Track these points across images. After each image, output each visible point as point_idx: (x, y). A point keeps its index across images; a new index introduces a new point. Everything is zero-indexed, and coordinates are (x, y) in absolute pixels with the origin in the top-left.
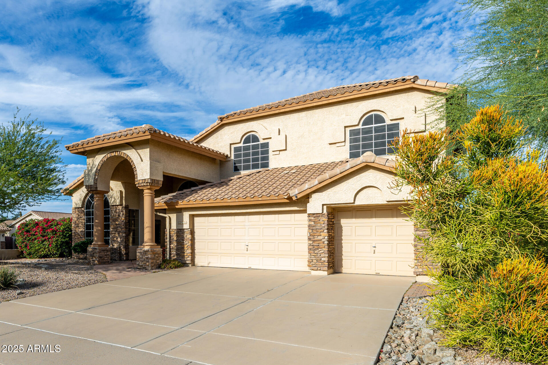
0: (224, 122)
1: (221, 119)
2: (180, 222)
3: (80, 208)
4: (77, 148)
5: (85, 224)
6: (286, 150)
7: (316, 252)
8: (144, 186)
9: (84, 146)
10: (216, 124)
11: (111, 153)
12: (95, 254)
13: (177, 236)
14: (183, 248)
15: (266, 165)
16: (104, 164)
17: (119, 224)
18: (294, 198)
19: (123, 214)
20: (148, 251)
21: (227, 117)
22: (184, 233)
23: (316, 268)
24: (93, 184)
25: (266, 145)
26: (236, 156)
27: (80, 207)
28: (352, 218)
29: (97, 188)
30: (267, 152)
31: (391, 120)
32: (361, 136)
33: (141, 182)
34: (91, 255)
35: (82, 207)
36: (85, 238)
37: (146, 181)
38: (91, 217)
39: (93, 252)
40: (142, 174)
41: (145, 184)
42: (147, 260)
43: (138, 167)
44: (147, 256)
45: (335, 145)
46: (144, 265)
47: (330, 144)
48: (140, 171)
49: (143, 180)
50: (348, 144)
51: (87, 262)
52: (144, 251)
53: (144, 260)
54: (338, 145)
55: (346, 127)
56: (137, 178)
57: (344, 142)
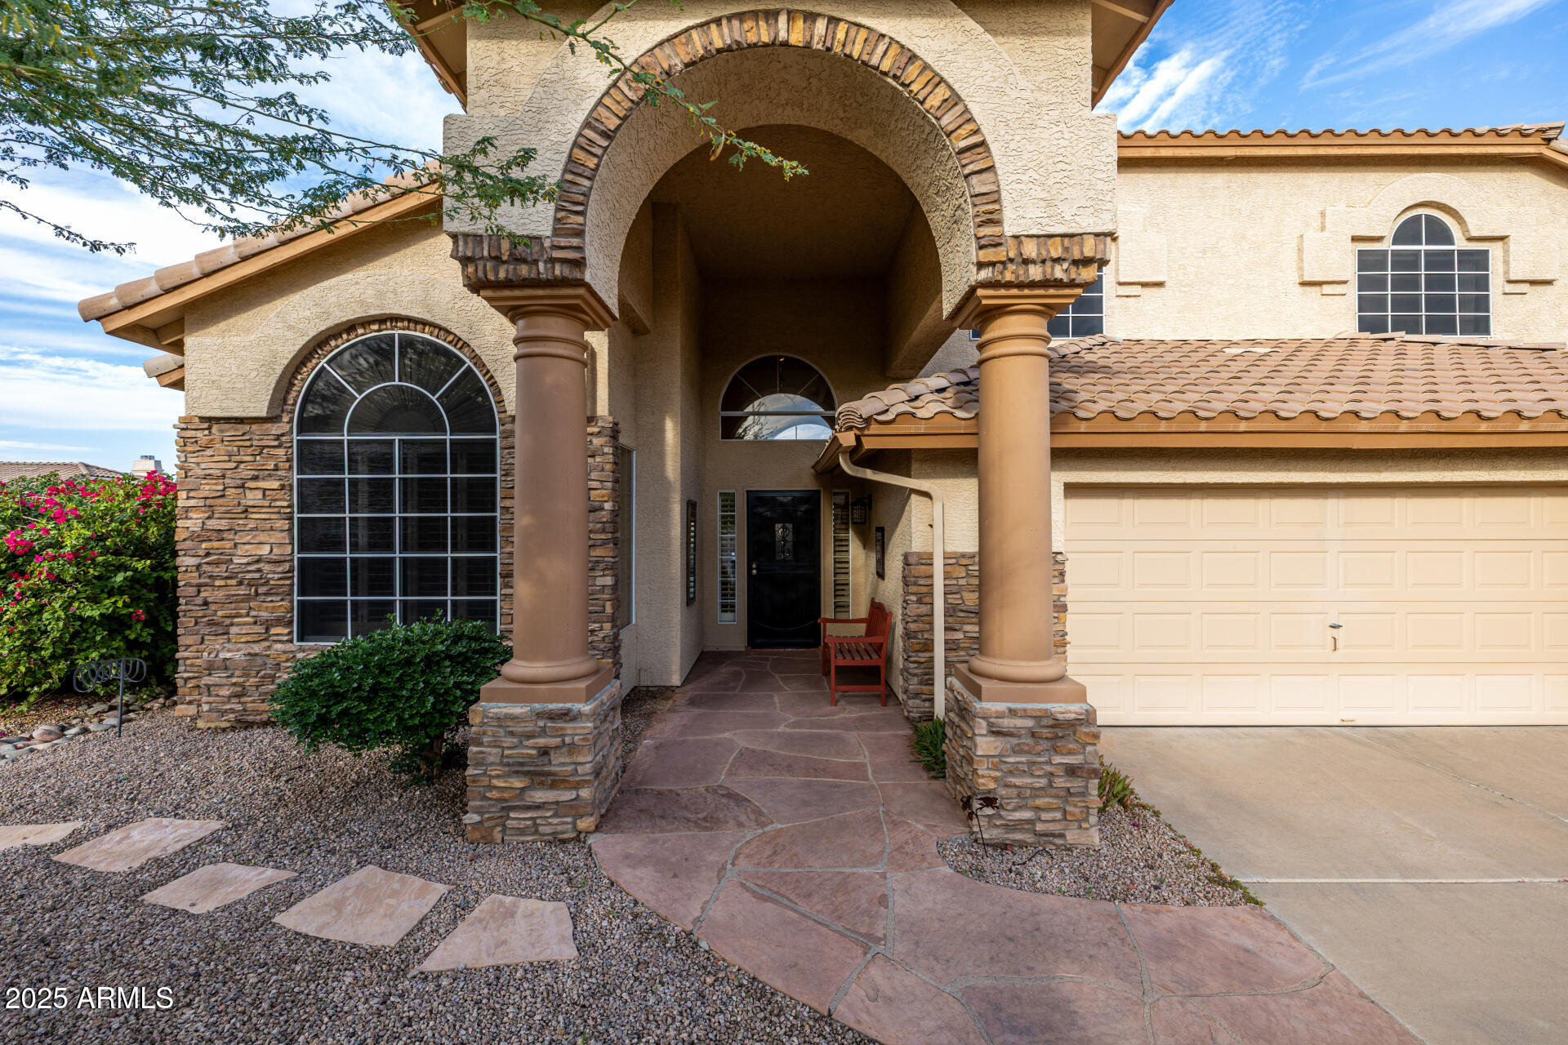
3: (250, 421)
5: (290, 517)
15: (1090, 327)
27: (259, 412)
29: (579, 264)
31: (1471, 239)
32: (1390, 272)
33: (1030, 249)
34: (521, 764)
35: (271, 419)
36: (296, 598)
37: (1081, 246)
38: (347, 476)
39: (542, 741)
40: (1044, 195)
41: (1059, 273)
42: (1076, 784)
43: (1013, 145)
44: (1070, 753)
45: (1317, 289)
46: (1045, 816)
47: (1304, 284)
48: (1025, 178)
49: (1050, 242)
50: (1352, 292)
51: (476, 818)
52: (1045, 722)
53: (1043, 782)
54: (1327, 289)
55: (1355, 239)
56: (998, 222)
57: (1345, 282)
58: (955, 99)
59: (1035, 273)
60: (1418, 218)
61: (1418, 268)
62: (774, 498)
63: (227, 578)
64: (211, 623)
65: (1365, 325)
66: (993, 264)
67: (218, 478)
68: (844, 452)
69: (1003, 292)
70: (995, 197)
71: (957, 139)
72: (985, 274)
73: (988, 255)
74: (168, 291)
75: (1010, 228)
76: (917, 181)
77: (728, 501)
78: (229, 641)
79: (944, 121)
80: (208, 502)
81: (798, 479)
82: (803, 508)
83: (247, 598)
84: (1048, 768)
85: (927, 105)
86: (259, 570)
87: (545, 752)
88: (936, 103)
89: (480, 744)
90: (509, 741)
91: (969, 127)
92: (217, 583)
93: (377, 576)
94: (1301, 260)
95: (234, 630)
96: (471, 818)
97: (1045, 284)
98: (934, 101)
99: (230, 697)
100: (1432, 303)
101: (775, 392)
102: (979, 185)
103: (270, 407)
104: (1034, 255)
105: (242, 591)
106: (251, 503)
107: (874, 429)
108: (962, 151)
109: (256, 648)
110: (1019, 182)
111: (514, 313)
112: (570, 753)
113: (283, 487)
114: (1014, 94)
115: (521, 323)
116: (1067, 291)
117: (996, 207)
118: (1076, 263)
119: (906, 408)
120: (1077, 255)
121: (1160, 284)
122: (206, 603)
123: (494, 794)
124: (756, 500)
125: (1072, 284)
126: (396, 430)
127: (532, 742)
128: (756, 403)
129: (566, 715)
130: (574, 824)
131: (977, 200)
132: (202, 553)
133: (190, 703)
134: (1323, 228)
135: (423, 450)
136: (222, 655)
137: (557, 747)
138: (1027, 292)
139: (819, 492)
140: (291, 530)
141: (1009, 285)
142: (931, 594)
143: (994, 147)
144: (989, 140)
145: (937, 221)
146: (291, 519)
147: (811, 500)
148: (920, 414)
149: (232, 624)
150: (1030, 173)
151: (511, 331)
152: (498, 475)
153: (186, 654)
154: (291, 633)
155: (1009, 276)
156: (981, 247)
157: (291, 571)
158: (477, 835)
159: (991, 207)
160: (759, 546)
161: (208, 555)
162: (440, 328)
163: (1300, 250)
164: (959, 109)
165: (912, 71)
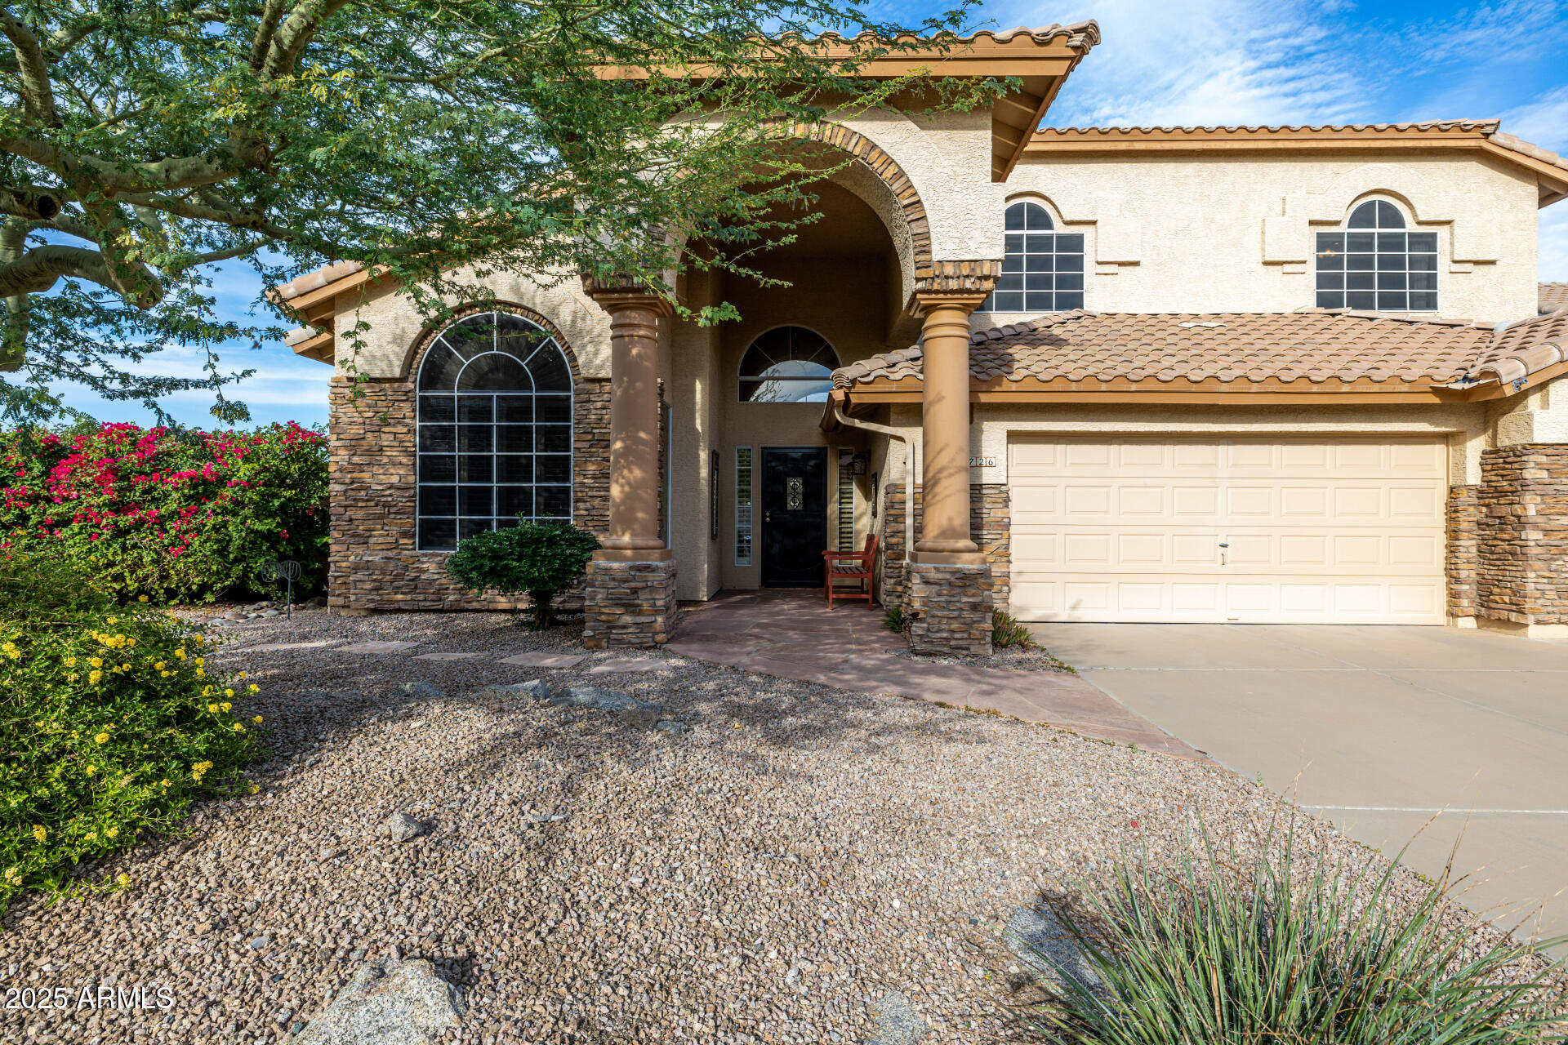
3: (389, 380)
15: (1075, 301)
18: (1509, 391)
22: (979, 499)
25: (1075, 243)
30: (1078, 263)
31: (1420, 223)
32: (1346, 253)
33: (949, 270)
34: (620, 599)
35: (402, 379)
36: (418, 517)
37: (982, 267)
38: (456, 423)
39: (633, 585)
40: (958, 235)
41: (968, 284)
42: (976, 616)
43: (938, 203)
44: (973, 595)
45: (1279, 267)
46: (957, 636)
47: (1266, 263)
48: (946, 224)
49: (962, 264)
50: (1311, 270)
51: (591, 633)
52: (958, 576)
53: (956, 614)
54: (1287, 268)
55: (1311, 223)
56: (929, 252)
57: (1304, 262)
58: (900, 174)
59: (953, 284)
60: (1373, 202)
61: (1372, 249)
62: (786, 454)
63: (367, 501)
64: (355, 535)
65: (1322, 301)
66: (926, 279)
67: (360, 424)
68: (838, 406)
69: (933, 296)
70: (926, 236)
71: (903, 198)
72: (921, 285)
73: (923, 273)
74: (330, 283)
75: (936, 257)
76: (882, 214)
77: (744, 456)
78: (368, 548)
79: (895, 187)
80: (353, 443)
81: (806, 436)
82: (812, 463)
83: (382, 516)
84: (959, 605)
85: (884, 176)
86: (390, 495)
87: (635, 591)
88: (889, 176)
89: (593, 586)
90: (612, 584)
91: (910, 191)
92: (360, 504)
93: (477, 501)
94: (1263, 241)
95: (372, 540)
96: (588, 633)
97: (961, 291)
98: (888, 174)
99: (372, 590)
100: (1384, 281)
101: (788, 359)
102: (917, 228)
103: (402, 371)
104: (951, 274)
105: (379, 510)
106: (386, 443)
107: (859, 387)
108: (905, 207)
109: (390, 554)
110: (942, 227)
111: (612, 308)
112: (651, 592)
113: (409, 432)
114: (939, 170)
115: (616, 315)
116: (976, 296)
117: (927, 242)
118: (980, 278)
119: (884, 372)
120: (979, 274)
121: (1136, 264)
122: (351, 520)
123: (603, 617)
124: (771, 456)
125: (978, 291)
126: (495, 389)
127: (626, 585)
128: (770, 370)
129: (648, 568)
130: (653, 638)
131: (916, 238)
132: (347, 481)
133: (339, 595)
134: (1284, 213)
135: (516, 404)
136: (365, 559)
137: (643, 588)
138: (949, 296)
139: (826, 448)
140: (414, 464)
141: (937, 292)
142: (903, 516)
143: (926, 204)
144: (923, 200)
145: (898, 242)
146: (415, 456)
147: (820, 455)
148: (892, 377)
149: (370, 536)
150: (950, 221)
151: (609, 320)
152: (572, 424)
153: (336, 558)
154: (414, 543)
155: (936, 287)
156: (918, 268)
157: (414, 496)
158: (591, 644)
159: (923, 242)
160: (773, 498)
161: (352, 483)
162: (529, 310)
163: (1263, 233)
164: (903, 179)
165: (874, 155)
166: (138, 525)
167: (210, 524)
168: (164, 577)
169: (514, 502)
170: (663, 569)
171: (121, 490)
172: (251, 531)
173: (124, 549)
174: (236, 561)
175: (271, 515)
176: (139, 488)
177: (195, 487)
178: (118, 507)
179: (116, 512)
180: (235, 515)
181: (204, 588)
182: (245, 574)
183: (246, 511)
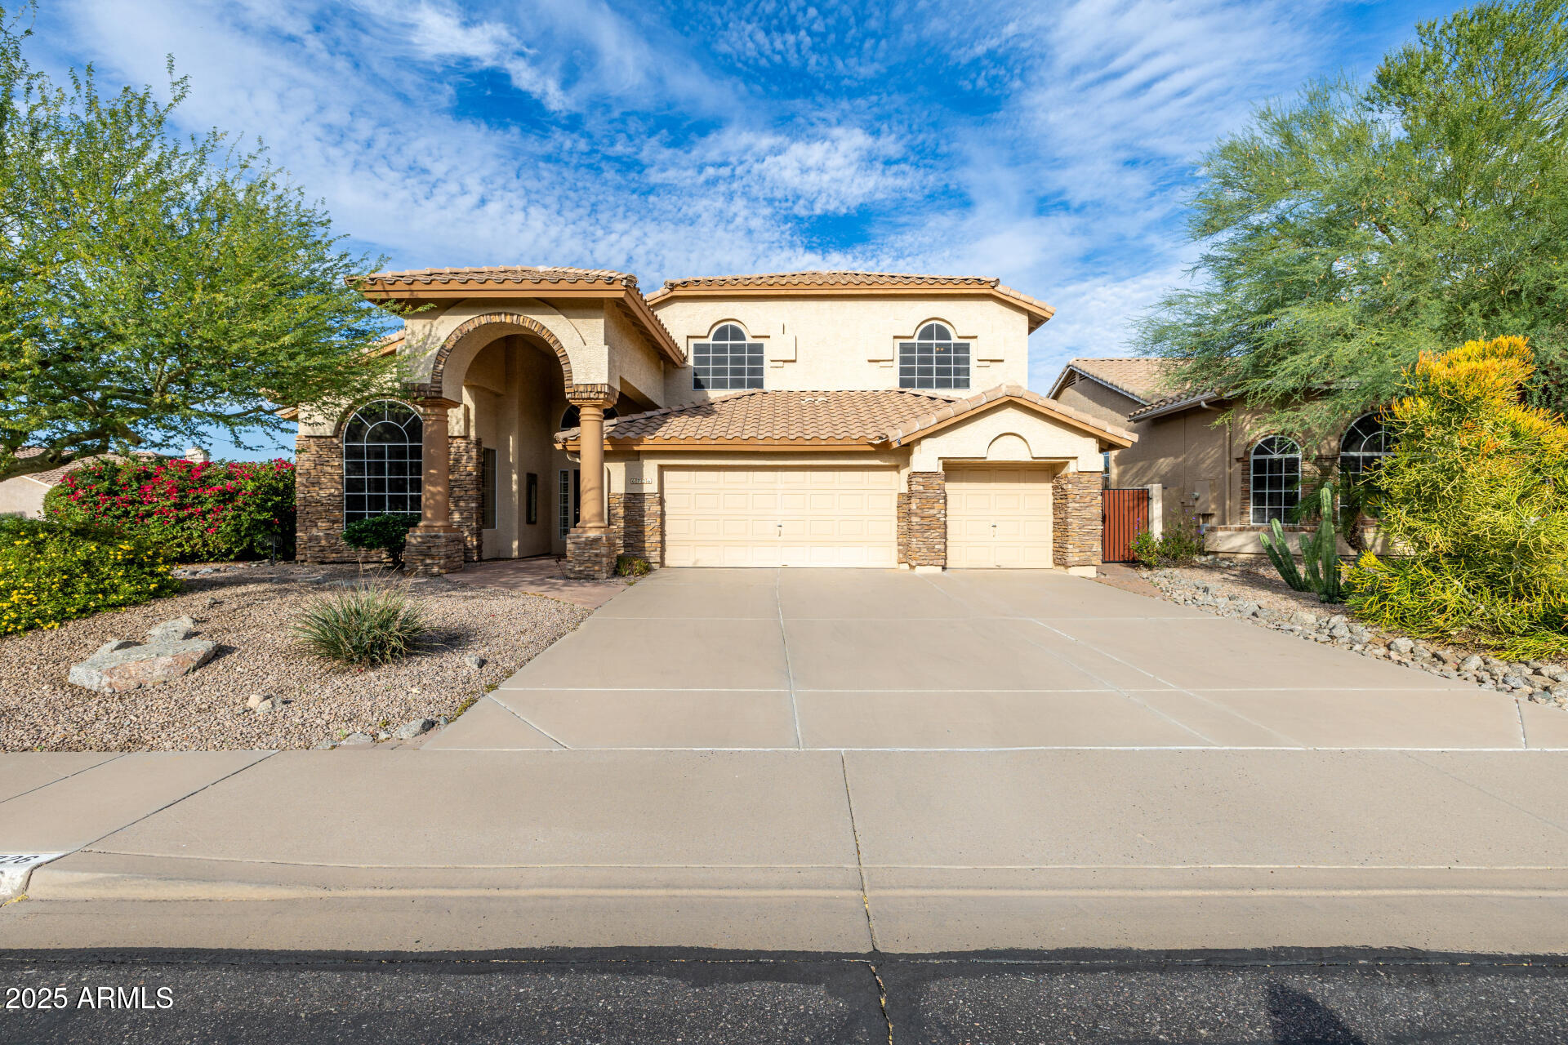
0: (675, 293)
1: (673, 287)
2: (634, 478)
3: (326, 437)
4: (388, 288)
5: (342, 477)
6: (794, 361)
7: (926, 535)
8: (590, 398)
9: (413, 287)
10: (659, 293)
11: (490, 314)
12: (434, 551)
13: (626, 508)
14: (642, 532)
15: (759, 384)
16: (464, 339)
17: (456, 481)
18: (895, 445)
19: (470, 458)
20: (596, 540)
21: (685, 284)
22: (643, 501)
23: (925, 562)
24: (429, 382)
25: (758, 349)
26: (697, 360)
27: (329, 434)
28: (961, 481)
29: (441, 392)
30: (760, 360)
31: (960, 337)
32: (917, 355)
33: (581, 389)
34: (422, 552)
35: (334, 437)
36: (345, 512)
38: (366, 461)
39: (428, 545)
40: (585, 371)
41: (592, 395)
43: (576, 356)
44: (596, 549)
45: (878, 364)
46: (588, 569)
47: (870, 361)
48: (580, 366)
49: (587, 386)
50: (897, 364)
51: (408, 569)
52: (589, 539)
53: (587, 558)
54: (882, 364)
55: (895, 337)
56: (572, 380)
57: (892, 360)
58: (557, 341)
59: (585, 395)
60: (932, 325)
61: (932, 353)
63: (317, 503)
64: (310, 522)
65: (904, 383)
66: (571, 393)
67: (314, 461)
70: (571, 372)
71: (559, 353)
73: (570, 390)
75: (575, 382)
77: (565, 475)
78: (318, 529)
79: (554, 348)
80: (309, 471)
83: (326, 512)
84: (589, 554)
86: (330, 500)
87: (429, 548)
89: (409, 545)
90: (418, 545)
91: (562, 350)
92: (312, 505)
94: (866, 349)
95: (320, 524)
96: (406, 569)
98: (551, 341)
99: (319, 551)
100: (939, 372)
102: (565, 368)
103: (334, 432)
104: (583, 390)
105: (323, 508)
106: (328, 471)
107: (569, 443)
108: (560, 357)
110: (578, 367)
112: (437, 548)
113: (339, 465)
115: (423, 409)
117: (571, 375)
118: (597, 392)
122: (308, 513)
123: (414, 561)
125: (596, 399)
126: (386, 442)
127: (425, 545)
129: (436, 537)
130: (438, 571)
131: (565, 373)
132: (306, 492)
133: (303, 554)
135: (398, 450)
137: (433, 546)
140: (343, 483)
141: (578, 399)
143: (570, 356)
144: (568, 354)
149: (319, 522)
150: (581, 364)
153: (300, 534)
154: (344, 527)
155: (577, 397)
157: (343, 500)
158: (408, 574)
161: (308, 493)
163: (868, 343)
164: (559, 344)
165: (544, 331)
166: (190, 516)
167: (230, 515)
168: (205, 544)
169: (378, 503)
170: (445, 537)
171: (181, 497)
172: (252, 519)
173: (183, 529)
174: (245, 536)
175: (268, 511)
176: (192, 496)
177: (224, 495)
178: (179, 506)
179: (178, 510)
180: (244, 511)
181: (230, 551)
182: (252, 542)
183: (252, 509)
